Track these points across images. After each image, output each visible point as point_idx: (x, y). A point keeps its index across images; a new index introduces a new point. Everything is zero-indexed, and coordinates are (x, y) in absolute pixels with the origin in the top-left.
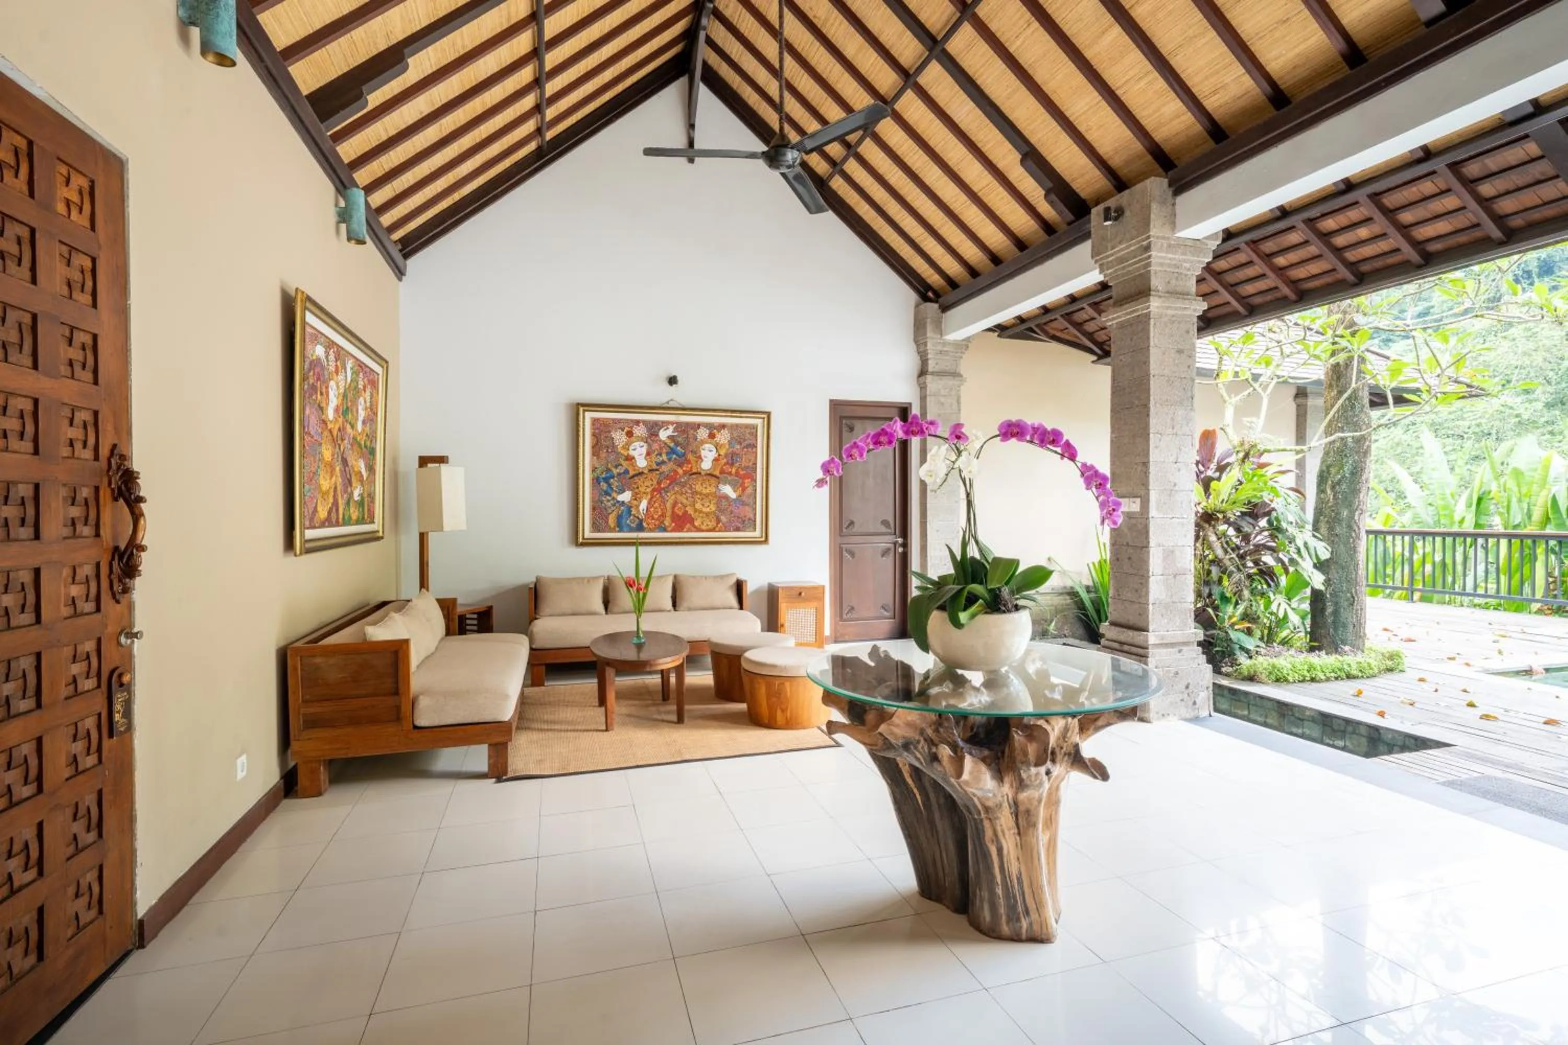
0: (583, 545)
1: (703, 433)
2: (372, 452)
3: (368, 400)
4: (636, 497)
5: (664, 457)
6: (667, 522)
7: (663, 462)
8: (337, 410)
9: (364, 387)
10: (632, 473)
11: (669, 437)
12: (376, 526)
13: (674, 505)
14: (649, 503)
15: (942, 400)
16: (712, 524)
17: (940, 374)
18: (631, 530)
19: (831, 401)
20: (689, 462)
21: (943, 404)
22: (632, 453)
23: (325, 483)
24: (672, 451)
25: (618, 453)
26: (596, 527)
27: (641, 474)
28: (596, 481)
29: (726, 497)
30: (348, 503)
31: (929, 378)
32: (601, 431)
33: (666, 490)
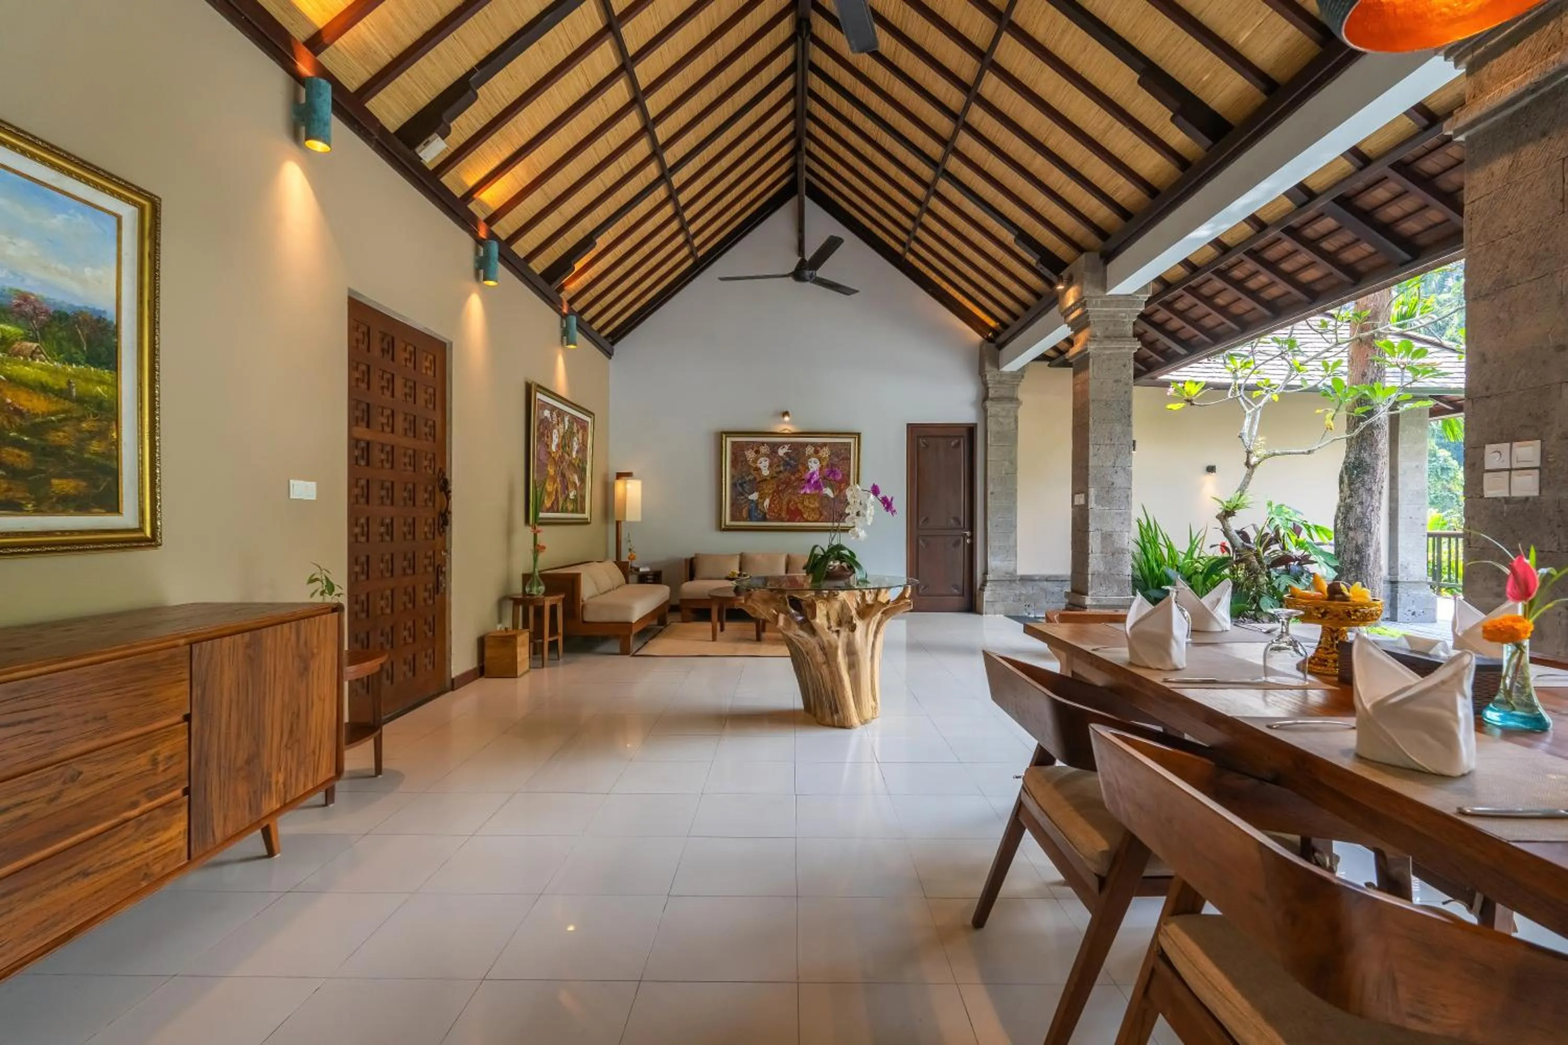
0: (724, 530)
1: (810, 450)
2: (584, 470)
3: (580, 438)
4: (762, 497)
5: (782, 468)
6: (783, 515)
7: (781, 472)
8: (558, 445)
9: (578, 431)
10: (758, 479)
11: (786, 454)
12: (587, 515)
13: (790, 501)
14: (771, 501)
15: (1001, 420)
16: (816, 517)
17: (998, 399)
18: (758, 520)
19: (908, 425)
20: (799, 471)
21: (1002, 424)
22: (759, 465)
23: (549, 487)
24: (787, 464)
25: (750, 466)
26: (733, 518)
27: (765, 480)
28: (734, 485)
29: (827, 496)
30: (565, 500)
31: (988, 403)
32: (738, 450)
33: (782, 491)
